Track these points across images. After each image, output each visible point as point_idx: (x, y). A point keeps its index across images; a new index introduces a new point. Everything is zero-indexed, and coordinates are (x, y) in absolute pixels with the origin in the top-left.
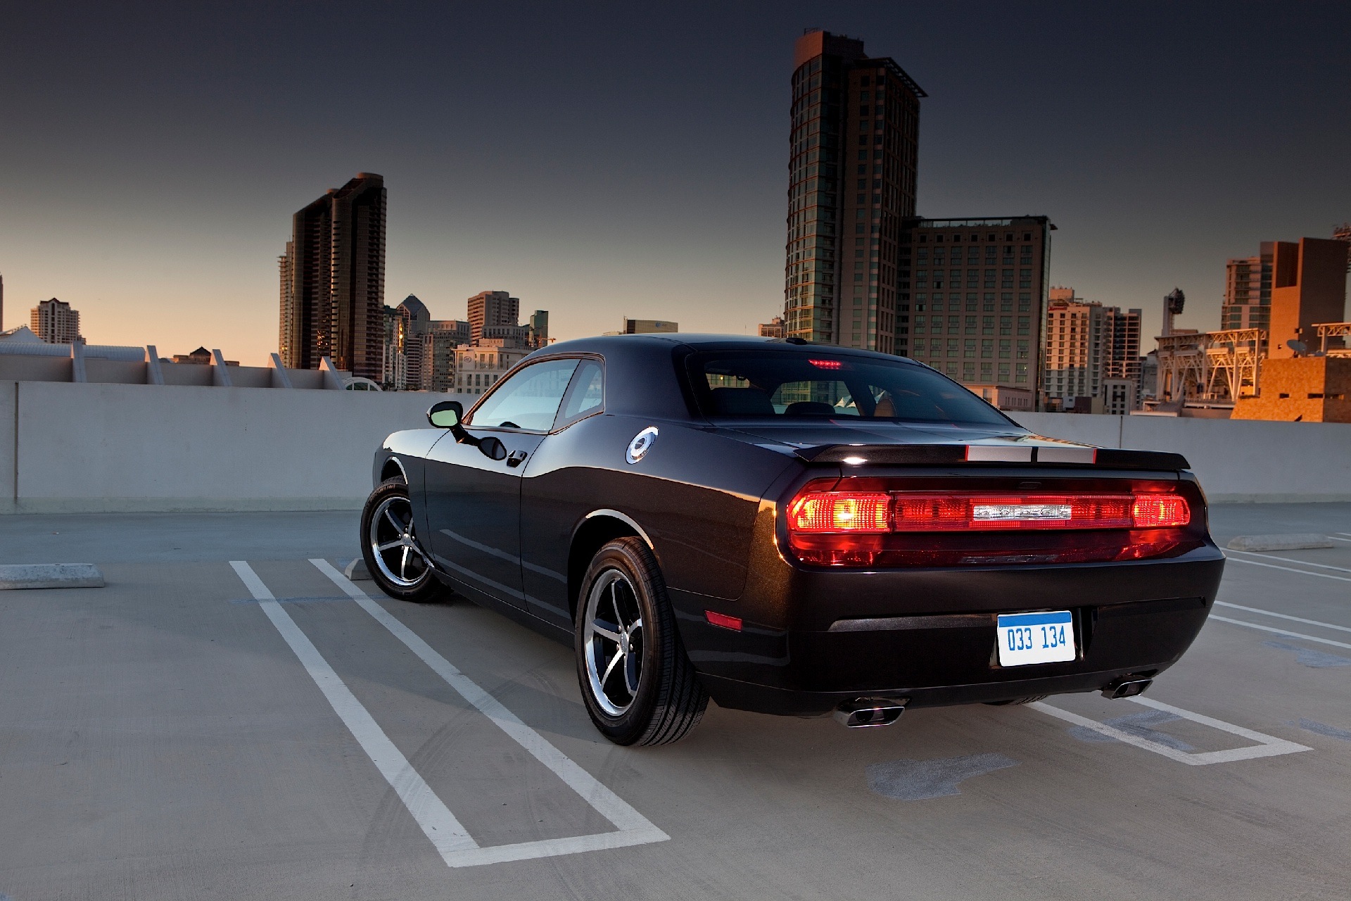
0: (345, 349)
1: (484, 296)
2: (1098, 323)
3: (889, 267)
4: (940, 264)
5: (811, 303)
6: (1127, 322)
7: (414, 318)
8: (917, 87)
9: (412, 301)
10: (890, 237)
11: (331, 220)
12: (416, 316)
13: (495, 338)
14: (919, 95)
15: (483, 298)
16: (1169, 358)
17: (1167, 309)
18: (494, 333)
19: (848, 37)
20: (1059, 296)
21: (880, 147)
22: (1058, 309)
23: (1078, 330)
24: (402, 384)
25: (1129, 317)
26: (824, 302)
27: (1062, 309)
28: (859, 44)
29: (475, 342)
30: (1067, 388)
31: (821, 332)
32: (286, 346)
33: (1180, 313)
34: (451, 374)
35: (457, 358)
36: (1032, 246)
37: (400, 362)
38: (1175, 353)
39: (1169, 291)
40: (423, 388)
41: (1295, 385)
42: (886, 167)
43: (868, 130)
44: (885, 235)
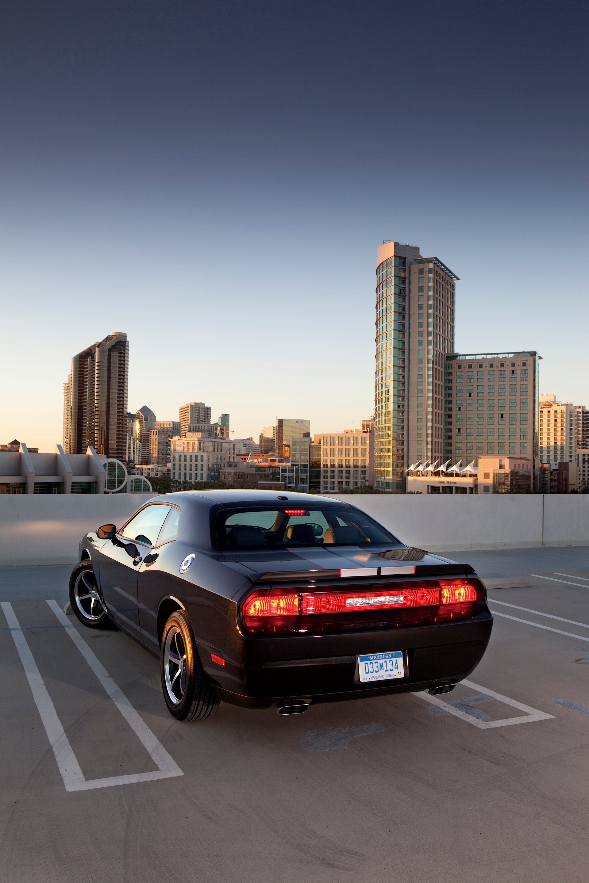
0: (103, 440)
2: (571, 416)
3: (439, 384)
4: (471, 382)
5: (391, 407)
7: (146, 419)
8: (453, 274)
9: (145, 410)
10: (439, 366)
11: (95, 361)
12: (148, 419)
13: (196, 432)
14: (455, 279)
15: (188, 407)
18: (196, 428)
19: (410, 245)
20: (546, 400)
21: (431, 311)
22: (546, 408)
23: (559, 420)
24: (139, 461)
26: (399, 406)
27: (548, 408)
28: (417, 249)
29: (184, 434)
30: (554, 456)
31: (398, 425)
32: (67, 438)
34: (169, 454)
35: (172, 445)
36: (527, 370)
37: (138, 447)
40: (152, 463)
42: (435, 323)
43: (424, 301)
44: (436, 365)
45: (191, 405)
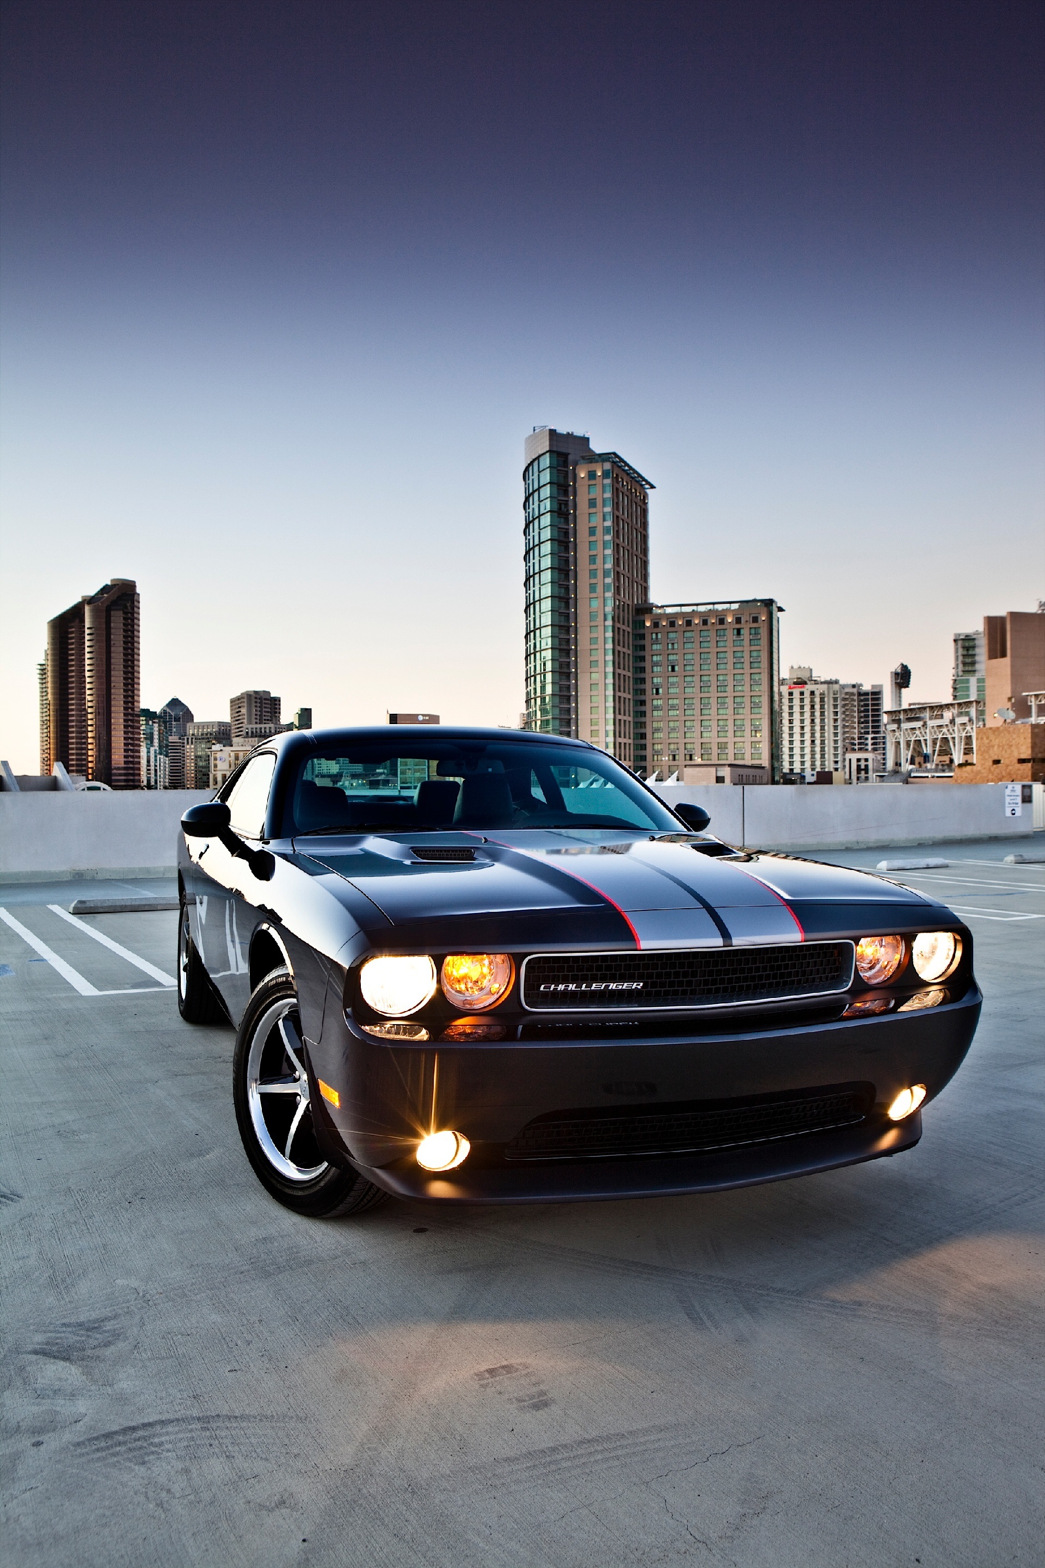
1: (245, 696)
4: (673, 649)
5: (550, 690)
6: (870, 697)
7: (177, 719)
8: (644, 480)
9: (175, 704)
10: (623, 624)
11: (84, 626)
12: (179, 718)
14: (647, 486)
15: (243, 698)
16: (897, 730)
17: (894, 684)
18: (256, 732)
19: (575, 434)
20: (793, 675)
21: (608, 538)
24: (165, 784)
25: (872, 693)
26: (561, 690)
27: (801, 687)
28: (586, 440)
30: (810, 763)
31: (560, 719)
33: (907, 687)
34: (206, 774)
36: (759, 628)
37: (162, 764)
38: (902, 725)
39: (896, 667)
40: (186, 789)
41: (1006, 751)
42: (616, 556)
43: (596, 521)
44: (619, 622)
45: (247, 695)
